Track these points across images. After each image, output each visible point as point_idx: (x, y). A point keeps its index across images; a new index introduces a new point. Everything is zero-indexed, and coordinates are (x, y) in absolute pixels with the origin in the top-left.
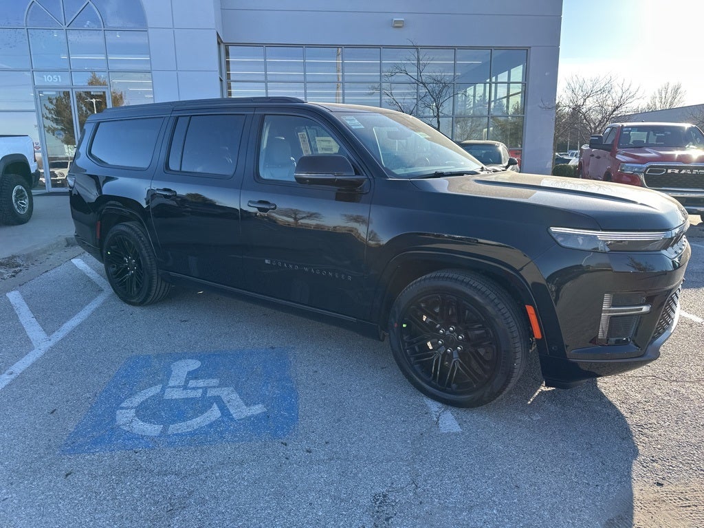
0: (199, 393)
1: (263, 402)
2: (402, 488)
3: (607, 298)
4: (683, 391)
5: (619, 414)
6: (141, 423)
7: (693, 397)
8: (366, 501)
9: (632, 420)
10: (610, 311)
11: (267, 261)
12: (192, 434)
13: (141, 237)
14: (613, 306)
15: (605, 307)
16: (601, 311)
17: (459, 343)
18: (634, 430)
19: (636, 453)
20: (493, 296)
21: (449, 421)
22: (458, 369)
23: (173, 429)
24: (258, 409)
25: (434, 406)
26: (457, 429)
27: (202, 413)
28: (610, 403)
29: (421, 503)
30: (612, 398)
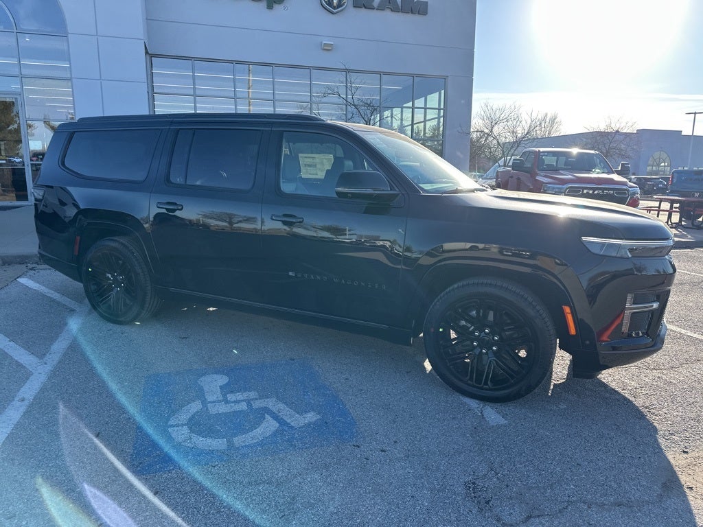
0: (244, 406)
1: (313, 410)
2: (485, 475)
3: (630, 296)
4: (664, 377)
5: (625, 398)
6: (201, 439)
7: (674, 382)
8: (460, 489)
9: (639, 403)
10: (631, 309)
11: (291, 274)
12: (261, 444)
13: (133, 253)
14: (634, 304)
15: (628, 305)
16: (624, 309)
17: (495, 343)
18: (645, 411)
19: (655, 430)
20: (530, 299)
21: (493, 415)
22: (494, 367)
23: (238, 440)
24: (311, 417)
25: (474, 404)
26: (503, 421)
27: (259, 425)
28: (614, 390)
29: (507, 486)
30: (613, 385)
